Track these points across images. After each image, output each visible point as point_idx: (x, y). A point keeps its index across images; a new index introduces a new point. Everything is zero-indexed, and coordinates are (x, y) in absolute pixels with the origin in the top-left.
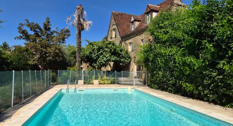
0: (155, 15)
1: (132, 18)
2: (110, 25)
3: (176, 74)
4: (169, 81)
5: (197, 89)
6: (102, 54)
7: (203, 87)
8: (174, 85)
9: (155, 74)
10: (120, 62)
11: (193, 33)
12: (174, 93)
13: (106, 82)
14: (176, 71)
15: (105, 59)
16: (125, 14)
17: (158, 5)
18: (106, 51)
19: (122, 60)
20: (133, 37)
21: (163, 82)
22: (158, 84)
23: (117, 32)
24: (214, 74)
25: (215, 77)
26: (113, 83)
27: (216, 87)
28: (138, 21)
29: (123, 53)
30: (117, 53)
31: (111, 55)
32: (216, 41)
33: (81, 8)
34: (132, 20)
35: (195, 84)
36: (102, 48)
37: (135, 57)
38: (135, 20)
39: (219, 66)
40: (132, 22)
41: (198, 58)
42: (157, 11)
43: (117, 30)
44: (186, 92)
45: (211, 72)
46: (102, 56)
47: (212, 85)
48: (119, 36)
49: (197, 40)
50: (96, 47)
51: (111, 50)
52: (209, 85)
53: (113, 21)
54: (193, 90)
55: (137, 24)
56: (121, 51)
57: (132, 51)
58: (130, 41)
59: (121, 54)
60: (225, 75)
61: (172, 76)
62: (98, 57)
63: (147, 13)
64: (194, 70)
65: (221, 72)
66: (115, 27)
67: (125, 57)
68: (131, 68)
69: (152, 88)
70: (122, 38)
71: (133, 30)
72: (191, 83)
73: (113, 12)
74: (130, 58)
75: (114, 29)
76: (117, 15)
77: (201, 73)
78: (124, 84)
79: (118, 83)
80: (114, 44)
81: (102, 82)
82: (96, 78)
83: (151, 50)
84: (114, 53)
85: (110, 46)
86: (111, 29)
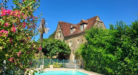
0: (85, 25)
1: (72, 26)
2: (57, 29)
3: (102, 62)
4: (98, 66)
5: (114, 71)
6: (53, 47)
7: (117, 70)
8: (101, 69)
9: (89, 62)
10: (64, 53)
11: (111, 42)
12: (101, 74)
13: (58, 66)
14: (102, 61)
15: (55, 51)
16: (66, 23)
17: (87, 20)
18: (56, 46)
19: (66, 52)
20: (72, 38)
21: (94, 67)
22: (90, 68)
23: (62, 34)
24: (123, 64)
25: (123, 66)
26: (62, 67)
27: (124, 71)
28: (75, 28)
29: (66, 47)
30: (63, 47)
31: (59, 48)
32: (123, 47)
33: (44, 20)
34: (72, 27)
35: (113, 69)
36: (53, 44)
37: (73, 50)
38: (74, 28)
39: (125, 60)
40: (72, 29)
41: (114, 55)
42: (87, 24)
43: (62, 32)
44: (108, 73)
45: (121, 63)
46: (53, 49)
47: (122, 70)
48: (63, 36)
49: (114, 47)
50: (50, 43)
51: (59, 45)
52: (120, 69)
53: (59, 26)
54: (112, 72)
55: (74, 29)
56: (65, 46)
57: (72, 46)
58: (70, 40)
59: (65, 48)
60: (128, 65)
61: (100, 63)
62: (51, 49)
63: (81, 24)
64: (112, 61)
65: (126, 63)
66: (60, 30)
67: (67, 50)
68: (71, 57)
69: (87, 70)
70: (65, 38)
71: (72, 33)
72: (111, 68)
73: (60, 21)
74: (70, 50)
75: (59, 32)
76: (61, 23)
77: (116, 63)
78: (69, 68)
79: (65, 67)
80: (60, 42)
81: (55, 66)
82: (52, 64)
83: (87, 48)
84: (61, 47)
85: (59, 43)
86: (58, 31)
